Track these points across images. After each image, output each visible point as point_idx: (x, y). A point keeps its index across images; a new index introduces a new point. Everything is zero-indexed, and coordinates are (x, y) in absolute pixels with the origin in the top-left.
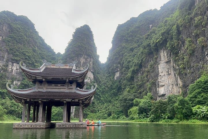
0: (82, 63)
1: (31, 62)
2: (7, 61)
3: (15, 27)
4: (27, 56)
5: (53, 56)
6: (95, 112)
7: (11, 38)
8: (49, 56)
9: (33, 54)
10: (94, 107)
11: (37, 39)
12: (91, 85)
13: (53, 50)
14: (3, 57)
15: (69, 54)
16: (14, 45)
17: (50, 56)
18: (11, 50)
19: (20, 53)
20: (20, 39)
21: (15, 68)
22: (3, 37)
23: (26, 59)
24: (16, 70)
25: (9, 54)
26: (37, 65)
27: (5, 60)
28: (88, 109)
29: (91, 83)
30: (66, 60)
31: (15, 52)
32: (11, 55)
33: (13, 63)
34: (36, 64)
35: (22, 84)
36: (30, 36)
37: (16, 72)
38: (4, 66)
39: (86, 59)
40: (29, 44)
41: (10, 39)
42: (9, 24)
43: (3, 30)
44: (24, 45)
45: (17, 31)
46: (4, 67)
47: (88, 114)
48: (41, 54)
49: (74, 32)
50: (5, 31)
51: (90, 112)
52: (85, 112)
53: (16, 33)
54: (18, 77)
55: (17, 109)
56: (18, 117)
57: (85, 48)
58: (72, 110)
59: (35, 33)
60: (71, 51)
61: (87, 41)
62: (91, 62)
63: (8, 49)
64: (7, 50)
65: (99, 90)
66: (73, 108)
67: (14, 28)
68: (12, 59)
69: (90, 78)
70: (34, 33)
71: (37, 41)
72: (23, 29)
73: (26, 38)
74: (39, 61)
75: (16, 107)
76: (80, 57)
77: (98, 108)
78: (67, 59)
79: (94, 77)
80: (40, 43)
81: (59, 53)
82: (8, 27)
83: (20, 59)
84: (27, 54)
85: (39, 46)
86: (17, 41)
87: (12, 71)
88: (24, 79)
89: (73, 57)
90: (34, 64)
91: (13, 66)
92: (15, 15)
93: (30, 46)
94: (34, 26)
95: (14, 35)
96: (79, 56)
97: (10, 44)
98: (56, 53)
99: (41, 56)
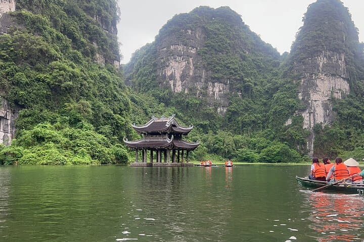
0: (321, 65)
1: (239, 78)
2: (206, 82)
3: (212, 29)
4: (232, 69)
5: (276, 61)
6: (352, 149)
7: (208, 46)
8: (268, 61)
9: (242, 64)
10: (350, 141)
11: (247, 38)
12: (341, 103)
13: (275, 50)
14: (201, 77)
15: (296, 55)
16: (213, 57)
17: (271, 60)
18: (209, 64)
19: (221, 67)
20: (219, 46)
21: (217, 90)
22: (197, 49)
23: (231, 73)
24: (219, 91)
25: (207, 71)
26: (248, 80)
27: (203, 80)
28: (339, 144)
29: (344, 98)
30: (291, 65)
31: (215, 67)
32: (210, 72)
33: (213, 83)
34: (246, 79)
35: (229, 111)
36: (235, 37)
37: (219, 95)
38: (202, 88)
39: (329, 57)
40: (235, 49)
41: (206, 48)
42: (203, 27)
43: (196, 37)
44: (227, 53)
45: (215, 34)
46: (203, 91)
47: (339, 153)
48: (255, 61)
49: (305, 14)
50: (199, 39)
51: (342, 149)
52: (332, 149)
53: (214, 38)
54: (222, 101)
55: (222, 147)
56: (225, 157)
57: (326, 38)
58: (310, 147)
59: (244, 29)
60: (300, 49)
61: (329, 23)
62: (340, 62)
63: (206, 63)
64: (204, 65)
65: (360, 109)
66: (310, 143)
67: (211, 31)
68: (212, 78)
69: (340, 90)
70: (241, 30)
71: (246, 41)
72: (224, 28)
73: (228, 42)
74: (252, 73)
75: (221, 144)
76: (317, 56)
77: (357, 142)
78: (294, 63)
79: (350, 87)
80: (252, 44)
81: (286, 52)
82: (202, 31)
83: (221, 75)
84: (232, 66)
85: (252, 48)
86: (216, 50)
87: (214, 95)
88: (230, 104)
89: (305, 58)
90: (243, 79)
91: (214, 86)
92: (211, 9)
93: (236, 52)
94: (241, 19)
95: (212, 42)
96: (315, 54)
97: (207, 56)
98: (281, 54)
99: (256, 64)
